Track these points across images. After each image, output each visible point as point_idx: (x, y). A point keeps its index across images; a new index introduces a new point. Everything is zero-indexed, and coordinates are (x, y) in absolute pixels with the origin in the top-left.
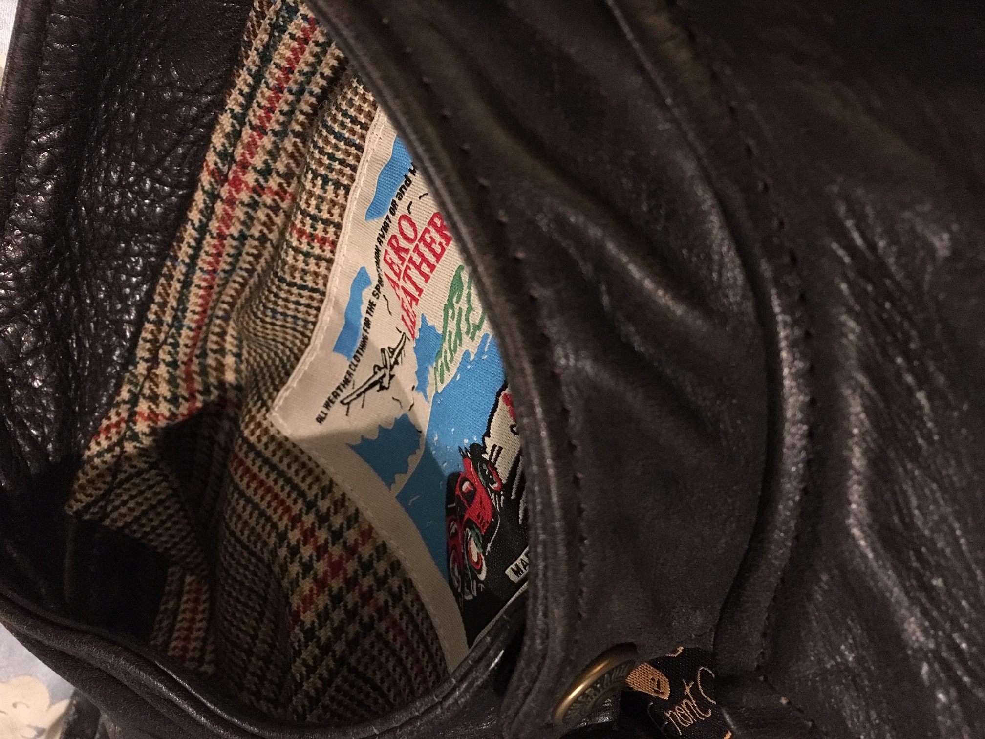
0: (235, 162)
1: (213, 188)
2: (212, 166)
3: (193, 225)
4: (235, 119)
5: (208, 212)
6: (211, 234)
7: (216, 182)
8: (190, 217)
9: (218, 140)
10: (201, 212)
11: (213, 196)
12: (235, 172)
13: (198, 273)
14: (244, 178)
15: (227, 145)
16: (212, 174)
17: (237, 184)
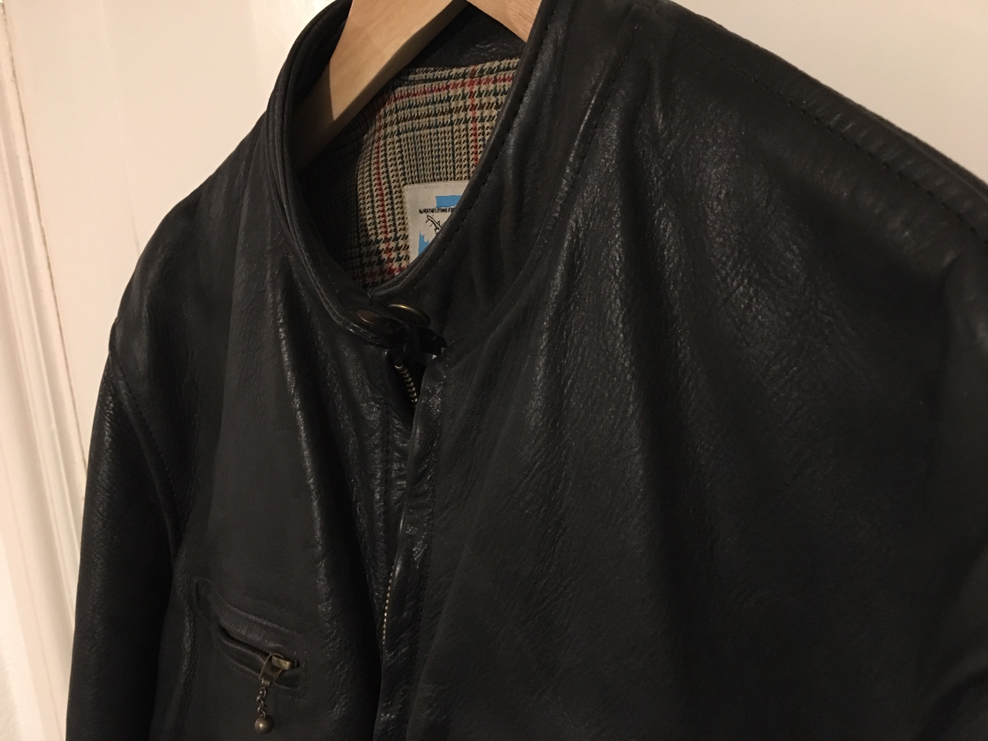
0: (480, 78)
1: (467, 73)
2: (476, 69)
3: (450, 73)
4: (498, 68)
5: (457, 77)
6: (448, 82)
7: (470, 74)
8: (453, 69)
9: (488, 65)
10: (456, 73)
11: (464, 76)
12: (476, 80)
13: (430, 84)
14: (475, 85)
15: (486, 70)
16: (473, 70)
17: (472, 84)
